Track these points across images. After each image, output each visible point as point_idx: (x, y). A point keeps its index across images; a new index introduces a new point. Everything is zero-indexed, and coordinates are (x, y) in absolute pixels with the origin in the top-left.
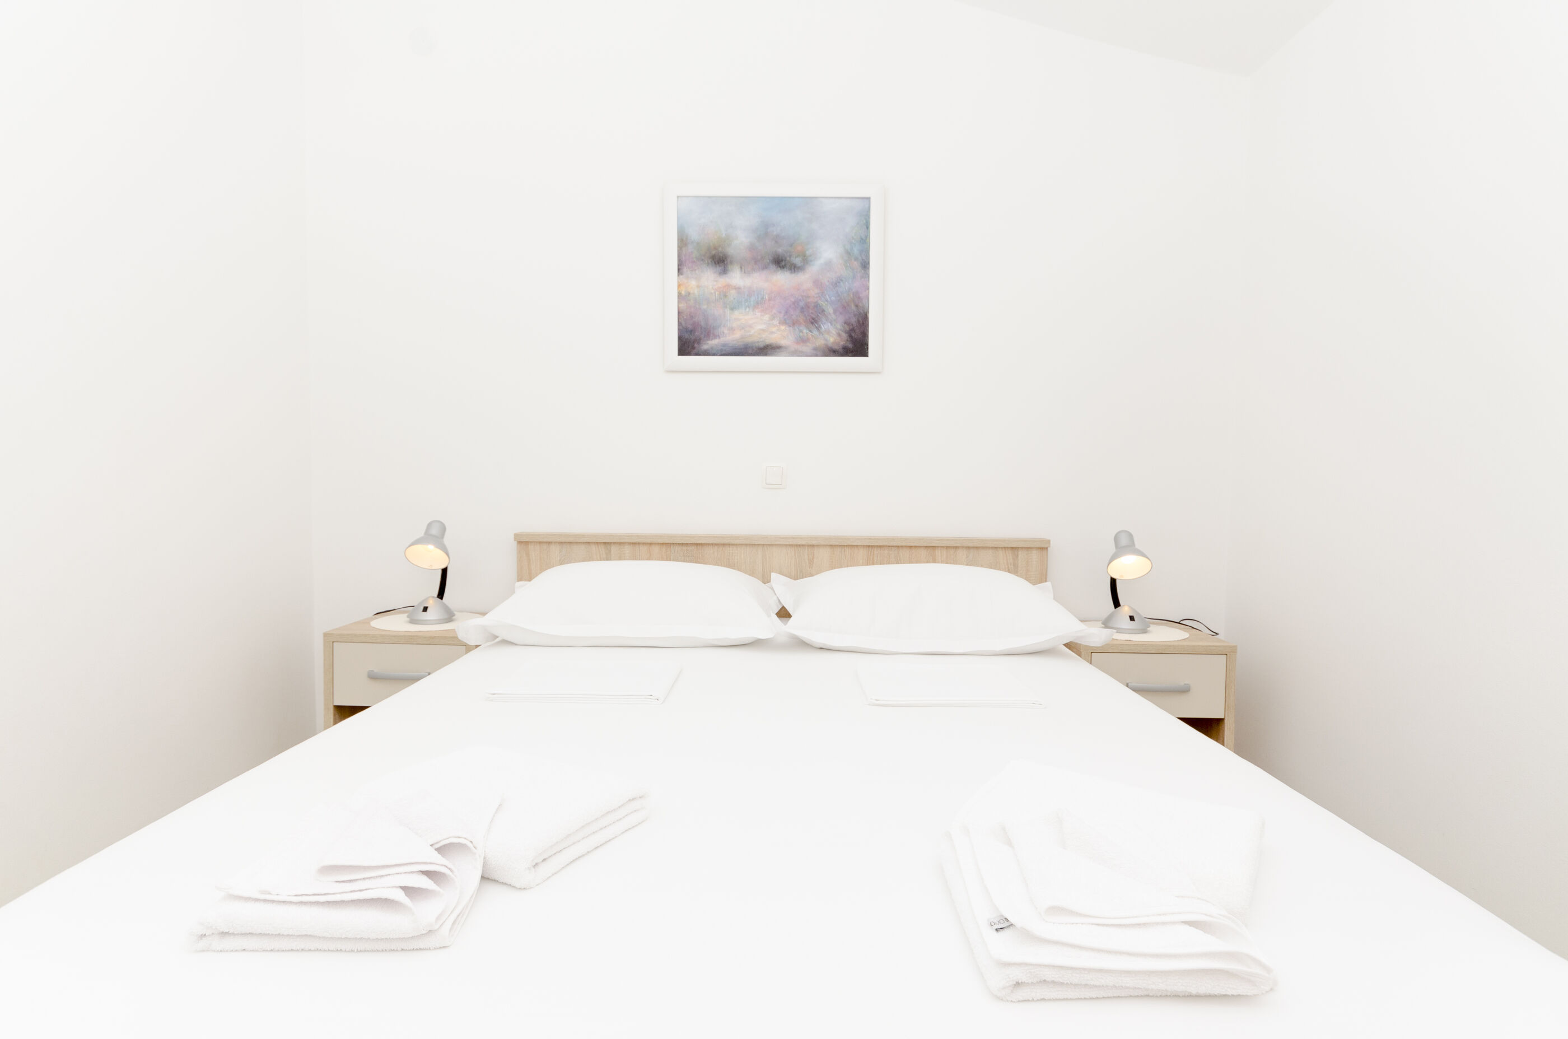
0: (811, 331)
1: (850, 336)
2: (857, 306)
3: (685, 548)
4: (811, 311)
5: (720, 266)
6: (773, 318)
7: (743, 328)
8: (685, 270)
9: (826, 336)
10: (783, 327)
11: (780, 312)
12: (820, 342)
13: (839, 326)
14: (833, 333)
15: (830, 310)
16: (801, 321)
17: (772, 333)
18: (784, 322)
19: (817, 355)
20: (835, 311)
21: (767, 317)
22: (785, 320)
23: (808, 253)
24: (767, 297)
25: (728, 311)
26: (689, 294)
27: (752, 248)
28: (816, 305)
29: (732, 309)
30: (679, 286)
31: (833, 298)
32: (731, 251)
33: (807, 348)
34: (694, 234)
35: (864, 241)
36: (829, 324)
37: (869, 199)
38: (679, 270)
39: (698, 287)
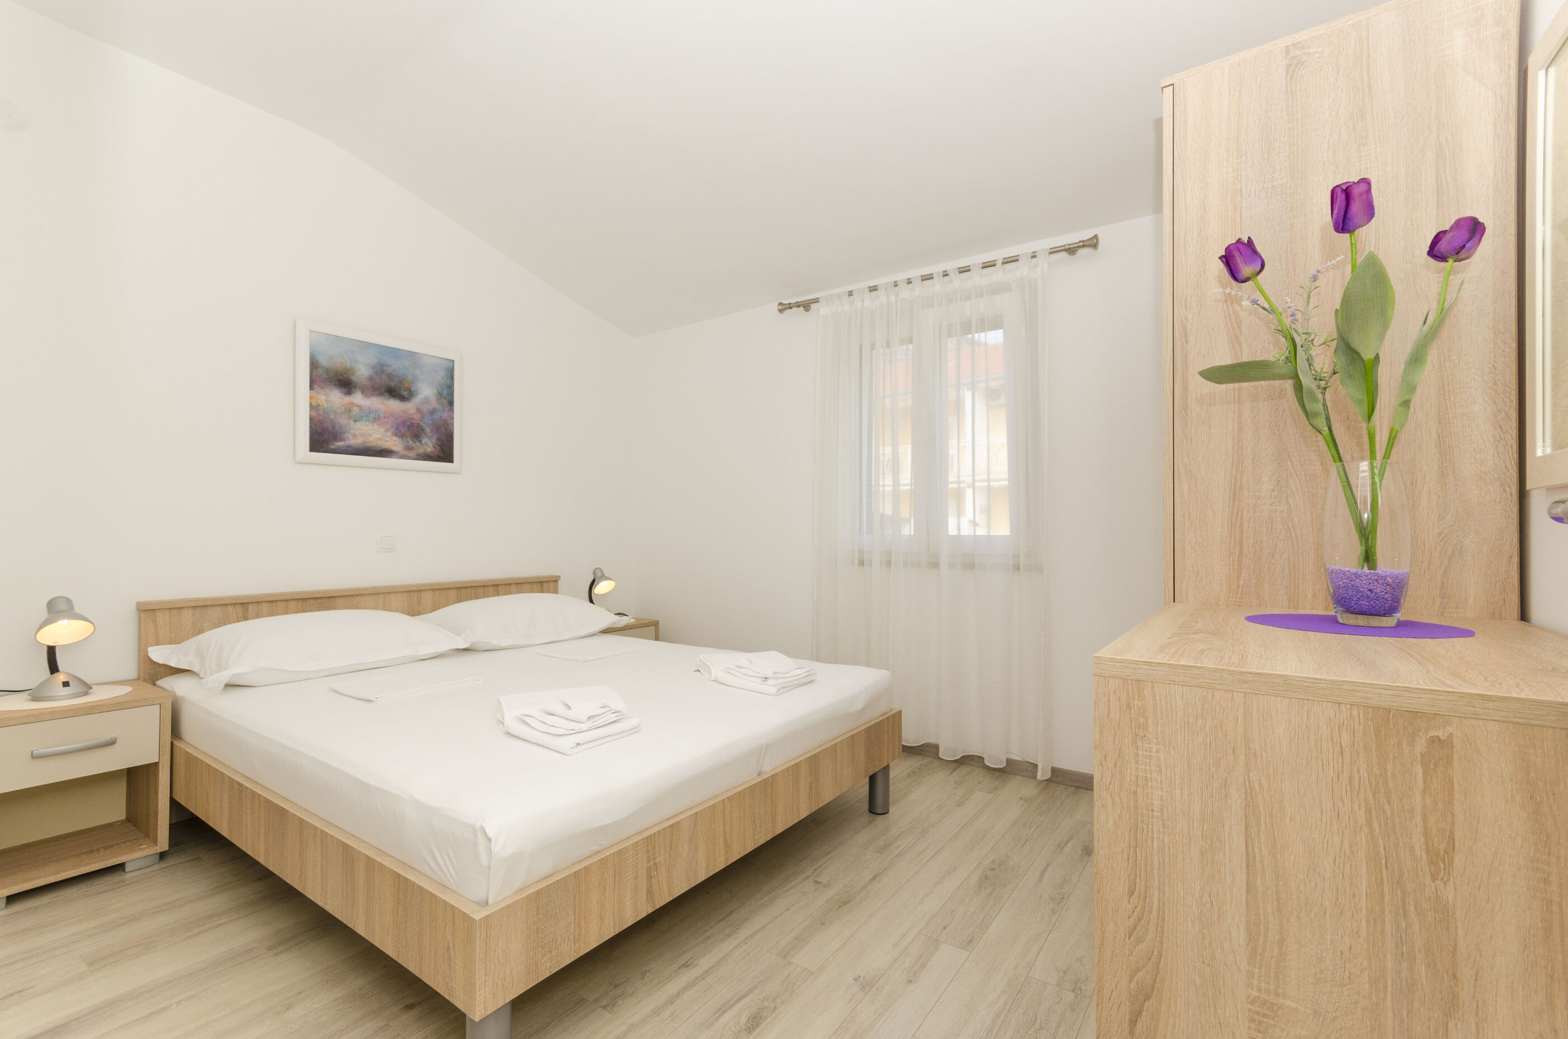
0: (415, 443)
1: (441, 448)
2: (446, 429)
3: (319, 601)
4: (415, 429)
5: (345, 388)
6: (387, 431)
7: (364, 436)
8: (315, 386)
9: (426, 447)
10: (395, 438)
11: (392, 427)
12: (421, 451)
13: (434, 441)
14: (429, 445)
15: (428, 430)
16: (408, 435)
17: (386, 441)
18: (396, 435)
19: (419, 459)
20: (431, 431)
21: (382, 430)
22: (396, 433)
23: (412, 389)
24: (382, 415)
25: (351, 422)
26: (319, 405)
27: (370, 379)
28: (419, 426)
29: (355, 421)
30: (311, 398)
31: (430, 422)
32: (354, 378)
33: (412, 454)
34: (323, 361)
35: (450, 387)
36: (427, 439)
37: (453, 361)
38: (310, 386)
39: (327, 401)
